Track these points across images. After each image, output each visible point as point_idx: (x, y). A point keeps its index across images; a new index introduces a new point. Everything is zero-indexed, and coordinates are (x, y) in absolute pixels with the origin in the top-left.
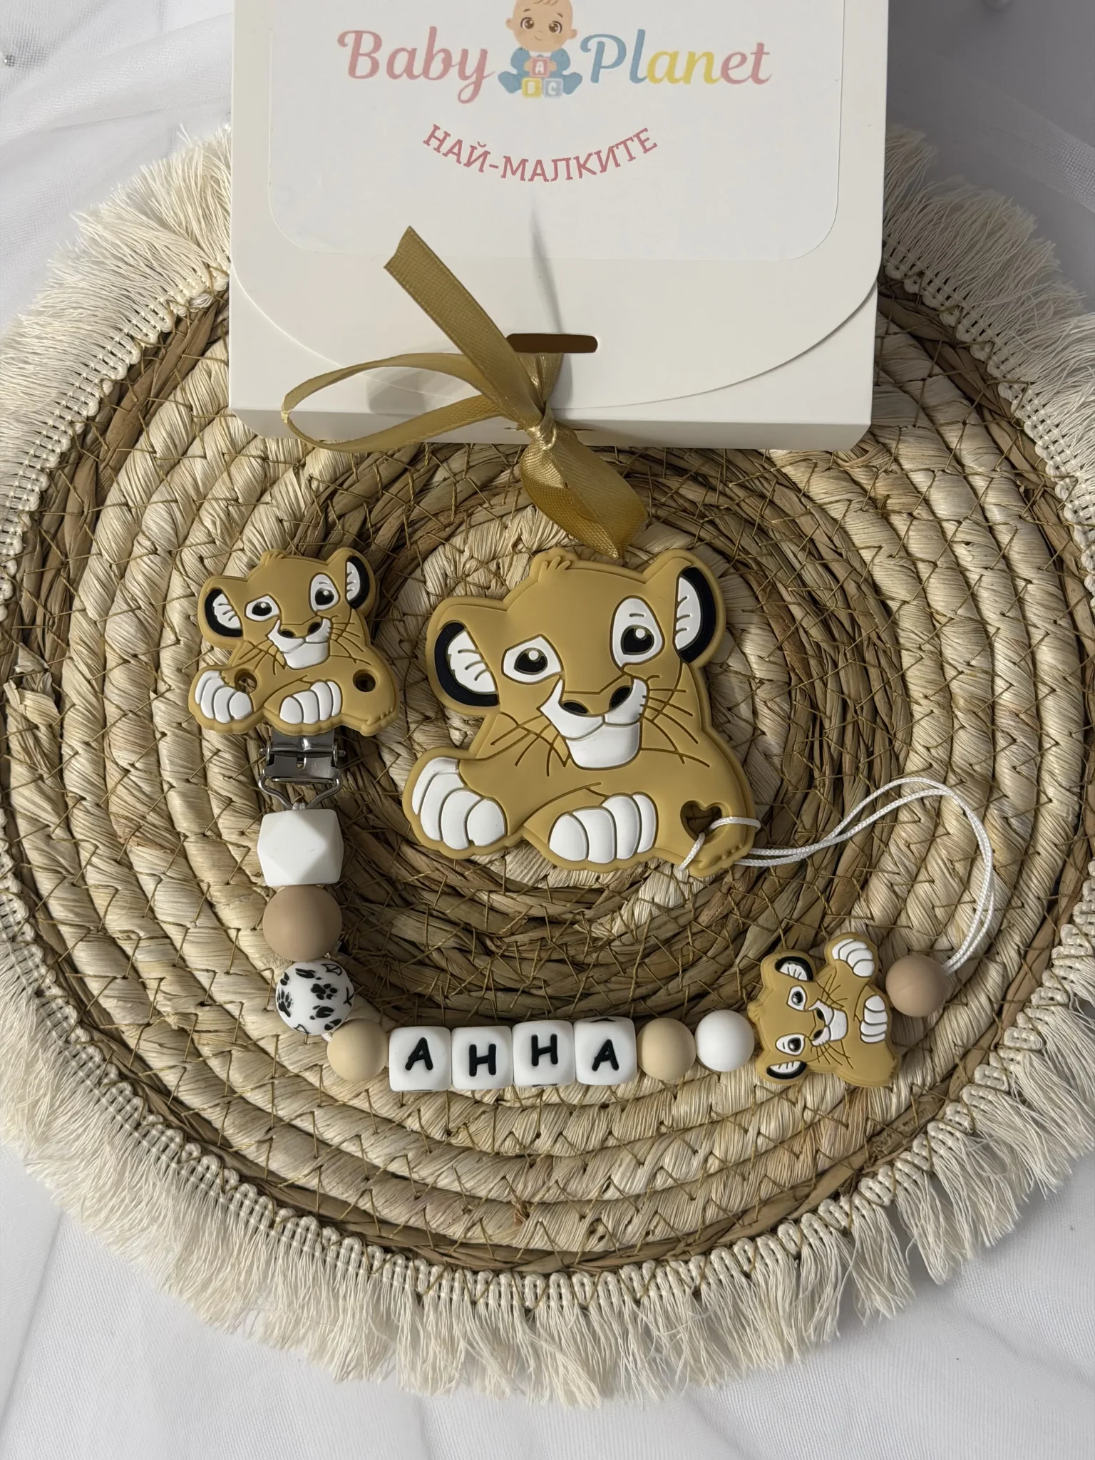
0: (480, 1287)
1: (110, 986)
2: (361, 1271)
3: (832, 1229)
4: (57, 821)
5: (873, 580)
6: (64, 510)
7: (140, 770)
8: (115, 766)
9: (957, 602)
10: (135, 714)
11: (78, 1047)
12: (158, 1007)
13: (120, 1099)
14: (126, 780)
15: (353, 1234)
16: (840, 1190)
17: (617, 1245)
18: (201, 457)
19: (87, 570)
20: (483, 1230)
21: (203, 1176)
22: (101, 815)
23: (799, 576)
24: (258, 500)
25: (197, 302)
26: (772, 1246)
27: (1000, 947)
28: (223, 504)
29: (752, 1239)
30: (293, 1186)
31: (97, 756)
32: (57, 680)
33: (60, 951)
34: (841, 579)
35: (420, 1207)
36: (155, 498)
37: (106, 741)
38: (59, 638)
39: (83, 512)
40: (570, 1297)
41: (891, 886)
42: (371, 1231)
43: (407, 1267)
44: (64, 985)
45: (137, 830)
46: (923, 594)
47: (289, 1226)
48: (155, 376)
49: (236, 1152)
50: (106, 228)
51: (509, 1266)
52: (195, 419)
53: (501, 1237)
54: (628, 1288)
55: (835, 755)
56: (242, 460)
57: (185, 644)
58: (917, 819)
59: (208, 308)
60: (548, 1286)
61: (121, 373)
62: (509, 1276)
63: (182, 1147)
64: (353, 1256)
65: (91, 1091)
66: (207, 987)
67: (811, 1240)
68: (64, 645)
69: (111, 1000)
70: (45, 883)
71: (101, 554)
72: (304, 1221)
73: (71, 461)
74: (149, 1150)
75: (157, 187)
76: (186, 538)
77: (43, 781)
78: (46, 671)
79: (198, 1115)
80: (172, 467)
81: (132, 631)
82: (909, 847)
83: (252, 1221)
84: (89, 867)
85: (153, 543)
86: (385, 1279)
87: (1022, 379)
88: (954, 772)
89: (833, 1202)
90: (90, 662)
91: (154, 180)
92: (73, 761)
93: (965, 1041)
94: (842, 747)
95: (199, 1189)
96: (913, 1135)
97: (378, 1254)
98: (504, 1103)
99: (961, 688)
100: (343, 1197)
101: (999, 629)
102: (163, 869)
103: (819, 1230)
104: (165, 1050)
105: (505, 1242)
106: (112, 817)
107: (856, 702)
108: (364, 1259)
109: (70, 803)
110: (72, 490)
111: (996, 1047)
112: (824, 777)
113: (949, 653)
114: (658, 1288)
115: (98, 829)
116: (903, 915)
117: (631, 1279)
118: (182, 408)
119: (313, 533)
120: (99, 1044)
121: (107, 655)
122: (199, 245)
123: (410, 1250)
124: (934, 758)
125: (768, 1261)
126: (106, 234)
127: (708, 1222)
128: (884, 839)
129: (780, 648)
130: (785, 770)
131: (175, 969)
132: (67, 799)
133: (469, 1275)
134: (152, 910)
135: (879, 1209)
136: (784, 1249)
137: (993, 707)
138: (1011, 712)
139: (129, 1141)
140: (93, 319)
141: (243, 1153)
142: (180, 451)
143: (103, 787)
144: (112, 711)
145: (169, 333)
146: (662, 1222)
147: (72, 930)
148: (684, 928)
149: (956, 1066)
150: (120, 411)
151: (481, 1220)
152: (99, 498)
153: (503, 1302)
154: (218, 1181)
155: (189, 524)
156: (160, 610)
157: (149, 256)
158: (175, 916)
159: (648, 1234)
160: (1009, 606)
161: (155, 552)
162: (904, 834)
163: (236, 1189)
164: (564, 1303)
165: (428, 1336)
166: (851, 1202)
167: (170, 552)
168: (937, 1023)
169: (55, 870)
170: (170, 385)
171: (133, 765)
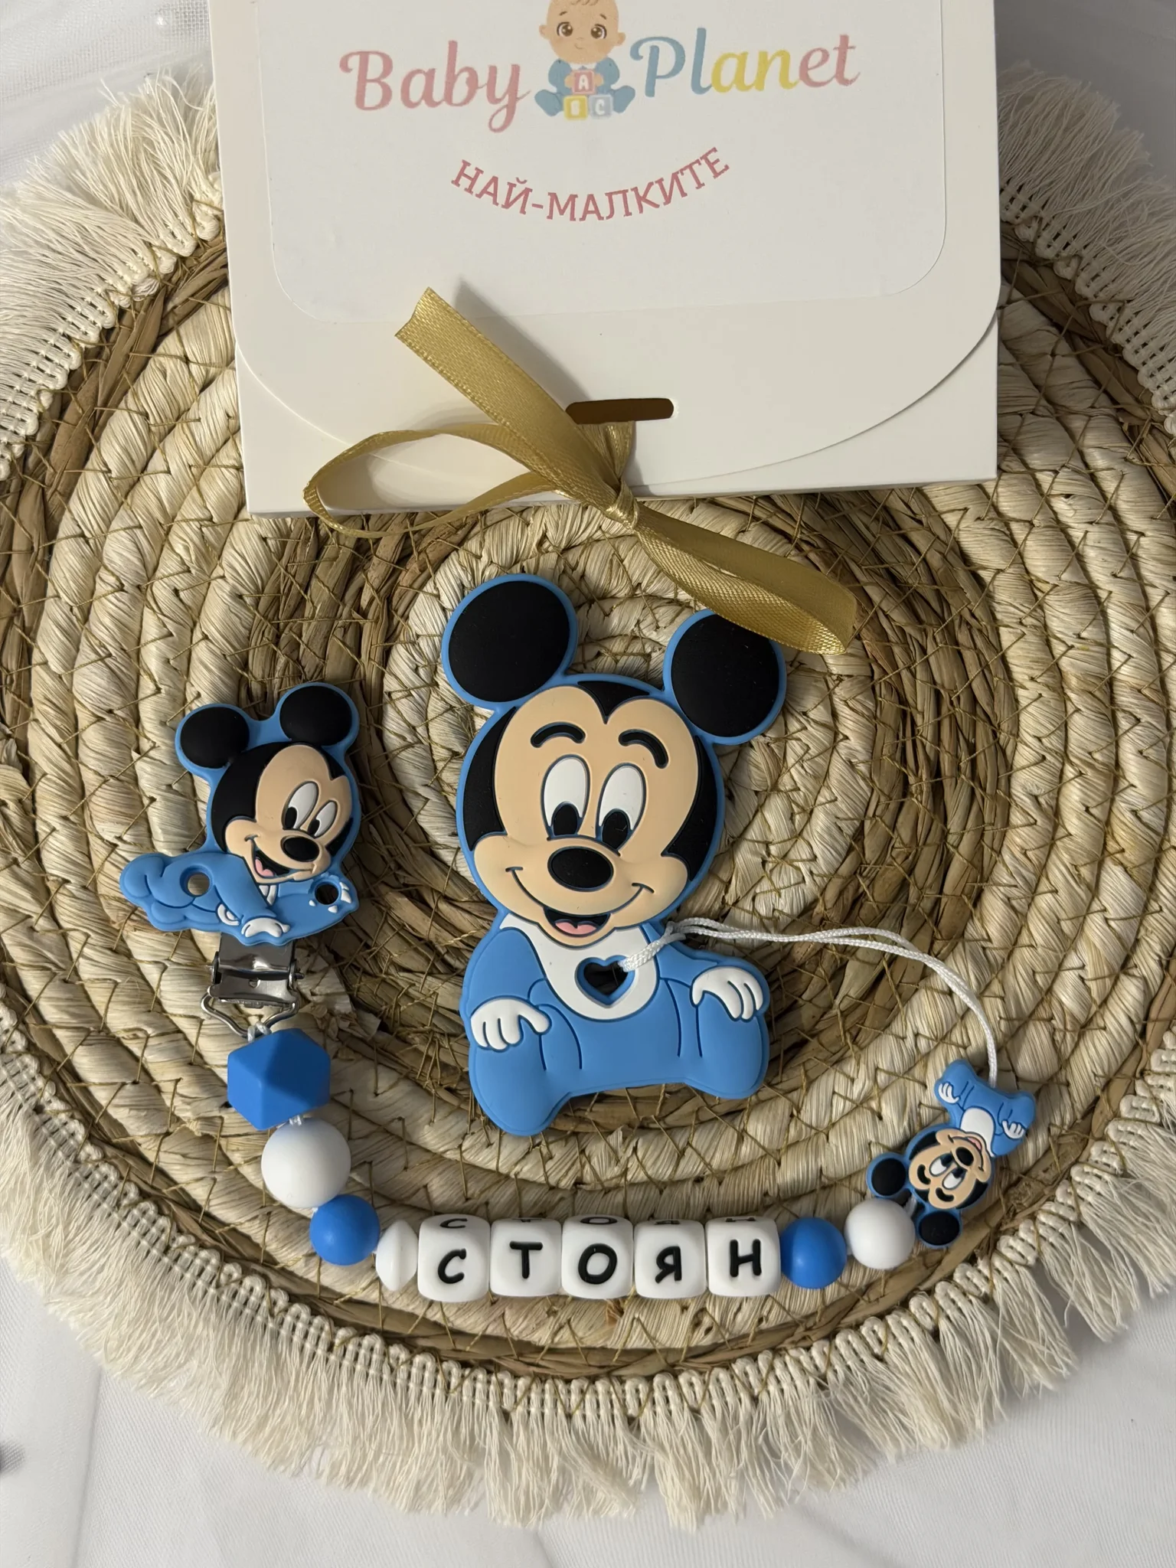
0: (574, 1398)
1: (118, 1095)
2: (438, 1392)
3: (971, 1297)
4: (40, 911)
5: (961, 549)
6: (10, 548)
7: (129, 844)
8: (99, 841)
9: (1060, 565)
10: (117, 779)
11: (90, 1166)
12: (176, 1113)
13: (144, 1221)
14: (113, 856)
15: (424, 1350)
16: (978, 1252)
17: (727, 1336)
18: (165, 472)
19: (44, 613)
20: (573, 1334)
21: (247, 1300)
22: (91, 899)
23: (873, 550)
24: (236, 517)
25: (141, 289)
26: (905, 1323)
27: (1136, 959)
28: (195, 525)
29: (881, 1316)
30: (351, 1302)
31: (77, 831)
32: (23, 747)
33: (58, 1059)
34: (923, 549)
35: (498, 1313)
36: (115, 525)
37: (87, 814)
38: (19, 697)
39: (32, 548)
40: (678, 1400)
41: (1008, 901)
42: (444, 1345)
43: (489, 1382)
44: (67, 1097)
45: (133, 913)
46: (1020, 559)
47: (350, 1347)
48: (101, 380)
49: (283, 1269)
50: (24, 211)
51: (606, 1370)
52: (153, 428)
53: (593, 1338)
54: (743, 1384)
55: (932, 756)
56: (211, 471)
57: (168, 693)
58: (1032, 821)
59: (156, 295)
60: (651, 1390)
61: (61, 381)
62: (606, 1381)
63: (220, 1269)
64: (427, 1375)
65: (110, 1215)
67: (949, 1312)
68: (26, 706)
69: (122, 1109)
70: (33, 982)
71: (58, 596)
72: (367, 1341)
73: (12, 490)
74: (182, 1277)
75: (80, 155)
76: (155, 569)
77: (18, 865)
78: (8, 737)
79: (234, 1230)
80: (132, 487)
81: (103, 683)
82: (1025, 854)
83: (308, 1346)
84: (81, 960)
85: (118, 579)
86: (465, 1398)
87: (1116, 297)
88: (1071, 763)
89: (970, 1267)
90: (59, 723)
91: (76, 148)
92: (51, 839)
93: (1106, 1069)
94: (939, 745)
95: (244, 1316)
96: (1055, 1183)
97: (455, 1370)
98: (584, 1187)
99: (1072, 665)
100: (410, 1309)
101: (1110, 592)
102: (166, 955)
103: (956, 1299)
104: (189, 1161)
105: (599, 1344)
106: (102, 899)
107: (951, 692)
108: (440, 1377)
109: (53, 889)
110: (17, 526)
111: (1142, 1073)
112: (919, 784)
113: (1055, 625)
114: (778, 1381)
115: (87, 915)
116: (1025, 933)
117: (746, 1374)
118: (135, 416)
119: (303, 550)
120: (114, 1161)
121: (79, 713)
122: (137, 221)
123: (490, 1362)
124: (1047, 749)
125: (901, 1340)
126: (26, 218)
127: (828, 1302)
128: (996, 846)
129: (858, 637)
130: (875, 779)
131: (192, 1068)
132: (49, 884)
133: (561, 1385)
134: (159, 1002)
135: (1022, 1270)
136: (918, 1324)
137: (1111, 683)
138: (1132, 688)
139: (157, 1269)
140: (22, 320)
141: (291, 1269)
142: (139, 467)
143: (88, 866)
144: (89, 778)
145: (113, 329)
146: (776, 1306)
147: (69, 1033)
149: (1097, 1099)
150: (63, 428)
151: (569, 1321)
152: (50, 529)
153: (602, 1412)
154: (265, 1304)
155: (157, 551)
156: (134, 655)
157: (81, 242)
158: (186, 1007)
159: (760, 1320)
160: (1121, 565)
161: (121, 588)
162: (1018, 840)
163: (286, 1310)
164: (673, 1407)
165: (519, 1459)
166: (991, 1265)
167: (138, 587)
168: (1073, 1052)
169: (43, 966)
170: (119, 389)
171: (120, 838)
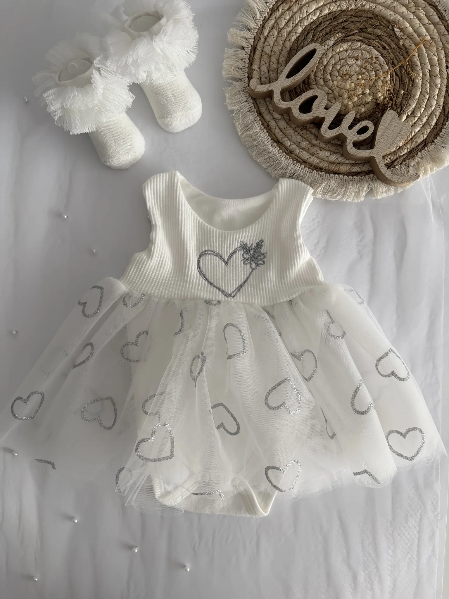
4: (445, 44)
8: (436, 56)
10: (433, 66)
14: (434, 53)
18: (426, 116)
19: (445, 93)
22: (437, 46)
24: (415, 109)
25: (430, 145)
28: (421, 107)
31: (439, 57)
33: (442, 20)
36: (433, 108)
37: (438, 60)
44: (441, 14)
45: (430, 44)
48: (436, 131)
52: (428, 123)
56: (419, 116)
61: (443, 130)
66: (414, 16)
71: (443, 96)
76: (428, 100)
81: (436, 81)
84: (438, 36)
85: (434, 98)
106: (435, 46)
111: (263, 20)
115: (438, 44)
116: (283, 43)
118: (431, 125)
119: (403, 105)
121: (440, 77)
131: (420, 18)
132: (444, 49)
134: (426, 29)
142: (430, 117)
143: (438, 52)
144: (438, 66)
145: (434, 140)
147: (440, 24)
148: (324, 37)
149: (270, 17)
150: (442, 123)
152: (444, 107)
155: (427, 103)
156: (431, 86)
158: (422, 29)
167: (430, 97)
169: (444, 35)
170: (433, 129)
171: (433, 56)
